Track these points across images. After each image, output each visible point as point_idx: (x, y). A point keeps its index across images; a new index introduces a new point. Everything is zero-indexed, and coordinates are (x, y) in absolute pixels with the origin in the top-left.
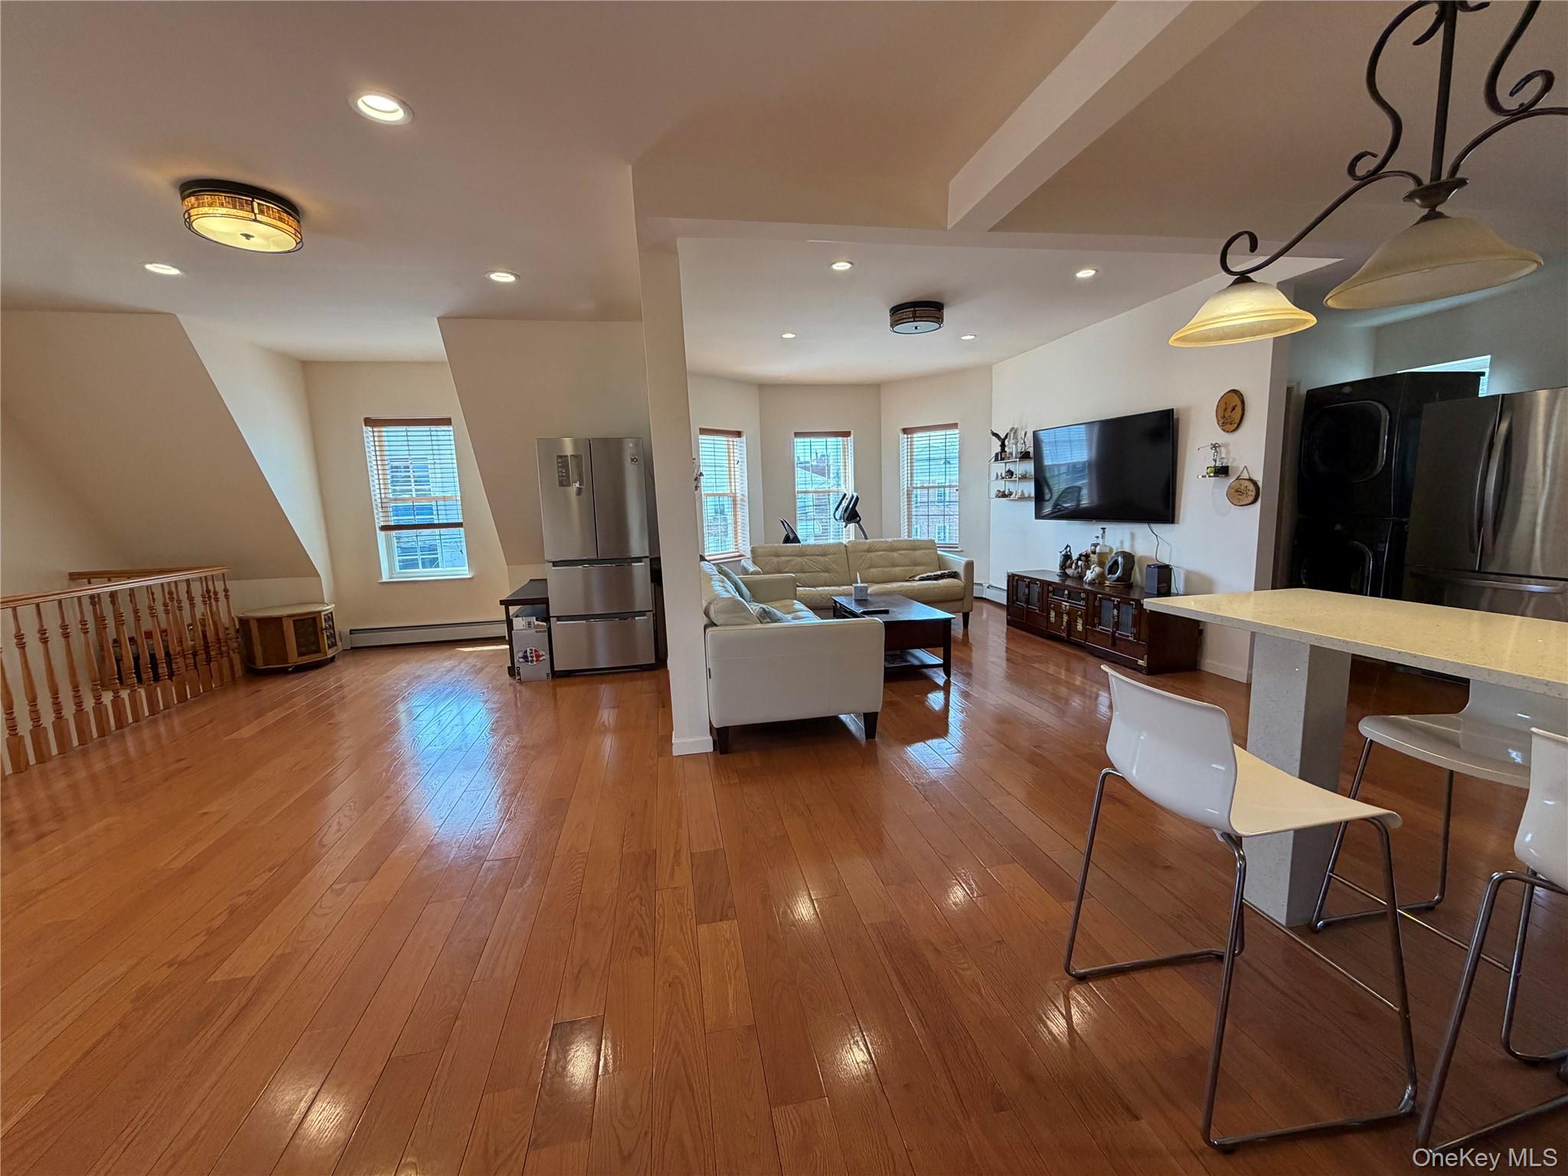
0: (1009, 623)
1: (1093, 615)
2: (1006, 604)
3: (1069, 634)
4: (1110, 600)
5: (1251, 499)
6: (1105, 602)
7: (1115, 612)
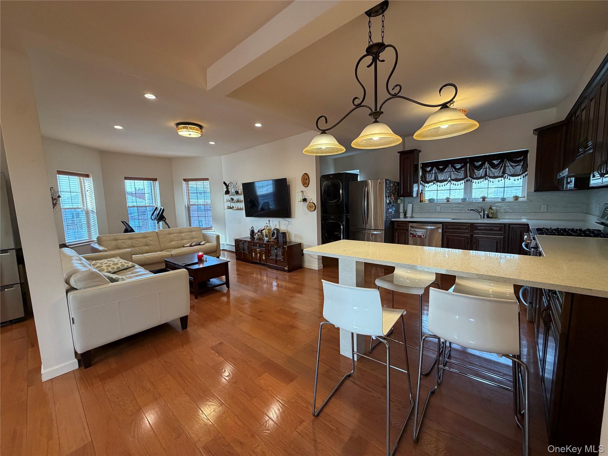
0: (237, 259)
1: (268, 253)
2: (235, 251)
3: (260, 261)
4: (274, 247)
5: (314, 209)
6: (272, 248)
7: (276, 251)
